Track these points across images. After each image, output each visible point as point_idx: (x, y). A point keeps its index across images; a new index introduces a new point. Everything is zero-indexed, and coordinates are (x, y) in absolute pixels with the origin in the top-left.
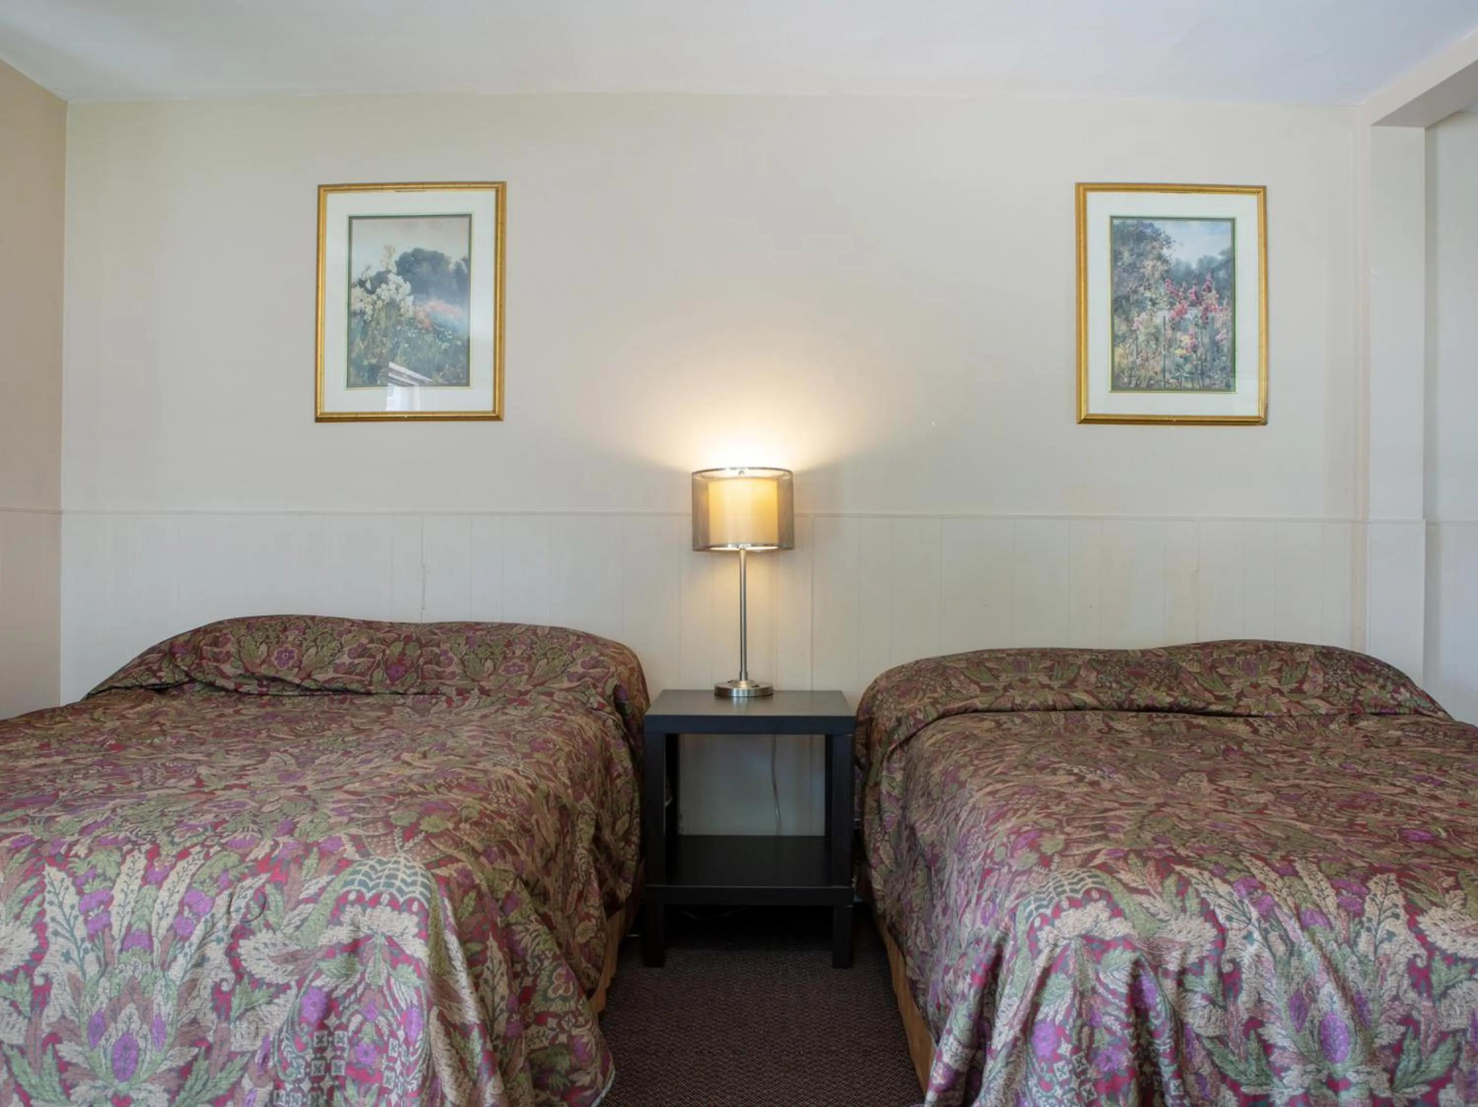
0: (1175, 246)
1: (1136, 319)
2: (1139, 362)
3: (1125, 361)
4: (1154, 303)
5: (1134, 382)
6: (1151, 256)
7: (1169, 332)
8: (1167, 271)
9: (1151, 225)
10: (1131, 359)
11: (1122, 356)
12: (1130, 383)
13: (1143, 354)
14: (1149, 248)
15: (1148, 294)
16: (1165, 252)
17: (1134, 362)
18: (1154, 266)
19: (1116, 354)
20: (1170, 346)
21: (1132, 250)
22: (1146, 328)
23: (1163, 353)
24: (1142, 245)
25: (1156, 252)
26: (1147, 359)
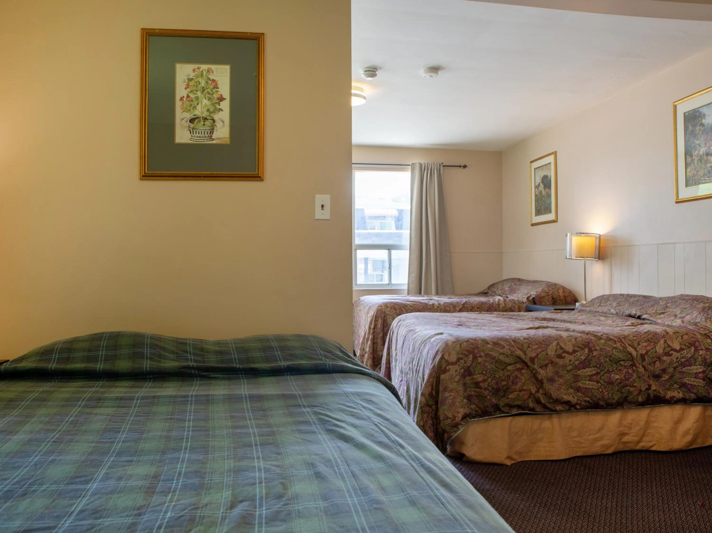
0: (707, 117)
1: (694, 154)
2: (695, 173)
3: (691, 174)
4: (699, 145)
5: (694, 182)
6: (698, 125)
7: (705, 157)
8: (704, 130)
9: (698, 111)
10: (693, 172)
11: (689, 172)
12: (692, 183)
13: (697, 169)
14: (698, 121)
15: (697, 142)
16: (703, 121)
17: (694, 174)
18: (700, 129)
19: (688, 172)
20: (706, 163)
21: (692, 125)
22: (697, 157)
23: (704, 167)
24: (695, 121)
25: (700, 122)
26: (698, 171)
